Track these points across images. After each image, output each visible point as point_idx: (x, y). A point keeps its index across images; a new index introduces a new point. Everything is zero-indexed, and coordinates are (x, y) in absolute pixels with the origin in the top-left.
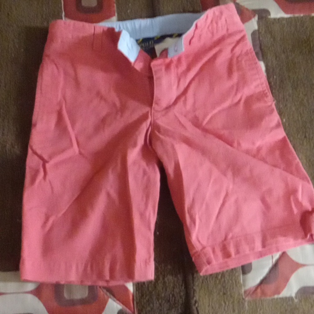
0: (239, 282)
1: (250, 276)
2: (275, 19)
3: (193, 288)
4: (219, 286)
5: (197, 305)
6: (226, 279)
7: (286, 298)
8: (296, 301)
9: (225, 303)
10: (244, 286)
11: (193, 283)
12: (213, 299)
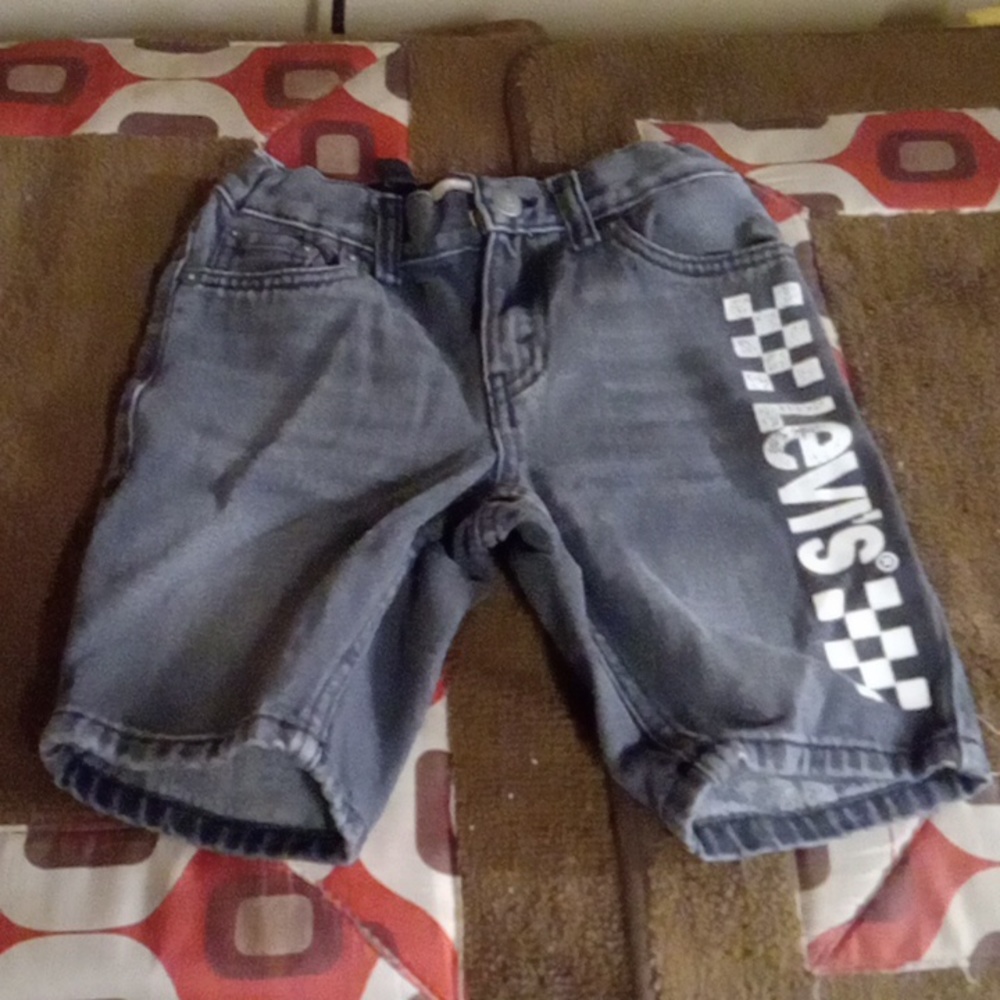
0: (790, 914)
1: (823, 892)
2: (856, 219)
3: (646, 927)
4: (731, 924)
5: (657, 987)
6: (750, 901)
7: (941, 972)
8: (972, 981)
9: (749, 988)
10: (808, 923)
11: (647, 911)
12: (709, 970)
